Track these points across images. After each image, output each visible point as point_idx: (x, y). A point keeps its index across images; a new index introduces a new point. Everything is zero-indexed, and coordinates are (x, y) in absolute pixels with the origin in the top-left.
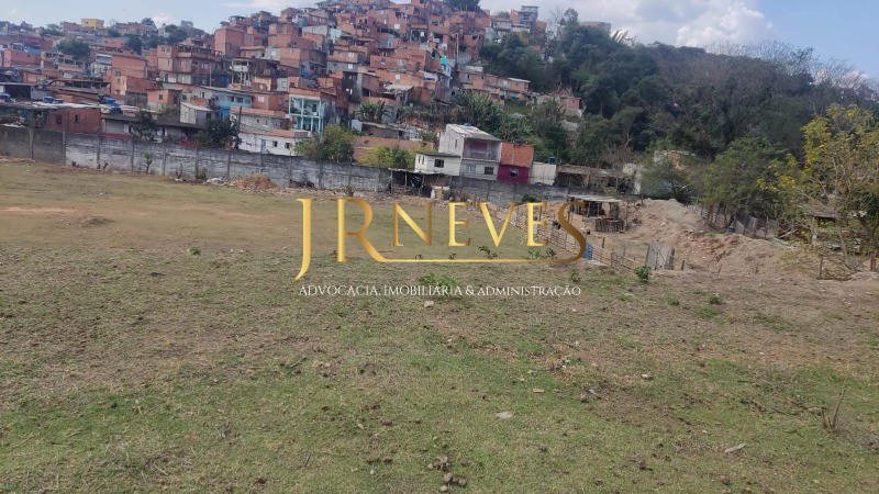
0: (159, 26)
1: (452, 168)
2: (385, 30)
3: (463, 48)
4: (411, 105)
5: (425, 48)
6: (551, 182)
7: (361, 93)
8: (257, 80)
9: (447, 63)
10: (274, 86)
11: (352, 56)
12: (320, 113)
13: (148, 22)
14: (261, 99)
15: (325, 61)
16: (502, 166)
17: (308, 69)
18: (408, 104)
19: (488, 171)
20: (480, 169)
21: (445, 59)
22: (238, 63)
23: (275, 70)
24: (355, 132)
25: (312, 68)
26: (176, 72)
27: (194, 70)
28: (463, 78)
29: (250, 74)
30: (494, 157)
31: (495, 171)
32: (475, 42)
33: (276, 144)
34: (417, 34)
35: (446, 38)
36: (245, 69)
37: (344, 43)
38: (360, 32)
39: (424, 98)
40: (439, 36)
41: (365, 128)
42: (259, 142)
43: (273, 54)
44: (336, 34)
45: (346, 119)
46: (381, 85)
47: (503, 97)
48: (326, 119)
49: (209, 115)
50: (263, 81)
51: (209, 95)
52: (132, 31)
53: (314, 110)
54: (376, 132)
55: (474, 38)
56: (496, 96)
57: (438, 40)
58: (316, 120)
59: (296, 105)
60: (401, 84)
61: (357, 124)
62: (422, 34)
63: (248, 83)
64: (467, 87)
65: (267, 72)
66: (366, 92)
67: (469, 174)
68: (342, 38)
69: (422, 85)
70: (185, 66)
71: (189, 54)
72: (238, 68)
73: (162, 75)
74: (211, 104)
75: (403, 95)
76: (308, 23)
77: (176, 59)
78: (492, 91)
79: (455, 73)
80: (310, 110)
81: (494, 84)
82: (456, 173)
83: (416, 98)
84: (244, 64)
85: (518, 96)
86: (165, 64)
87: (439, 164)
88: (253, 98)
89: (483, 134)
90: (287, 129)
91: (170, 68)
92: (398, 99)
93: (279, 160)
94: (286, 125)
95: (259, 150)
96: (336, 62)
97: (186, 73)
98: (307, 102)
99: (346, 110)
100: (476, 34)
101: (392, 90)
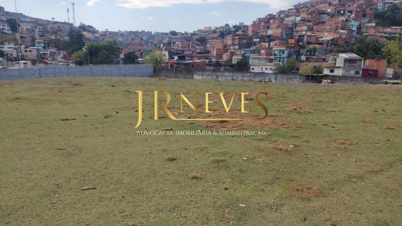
0: (231, 26)
1: (338, 72)
2: (323, 13)
3: (364, 16)
4: (333, 46)
5: (342, 18)
7: (306, 44)
8: (262, 44)
9: (354, 25)
10: (269, 45)
11: (305, 28)
12: (286, 55)
13: (227, 25)
14: (263, 51)
15: (292, 32)
16: (364, 70)
17: (285, 36)
18: (331, 46)
19: (357, 73)
20: (352, 72)
21: (353, 23)
22: (256, 38)
23: (270, 38)
24: (303, 62)
25: (286, 35)
26: (233, 45)
27: (239, 43)
28: (364, 30)
29: (260, 42)
30: (360, 66)
31: (361, 73)
32: (371, 12)
33: (267, 69)
34: (339, 12)
35: (354, 12)
36: (258, 40)
37: (302, 22)
38: (310, 16)
39: (340, 42)
40: (351, 12)
41: (307, 59)
42: (260, 69)
43: (270, 32)
44: (298, 19)
45: (299, 54)
46: (317, 39)
47: (386, 37)
48: (289, 57)
49: (242, 59)
50: (265, 44)
51: (242, 52)
52: (221, 30)
53: (283, 53)
54: (312, 60)
55: (371, 10)
56: (382, 37)
57: (350, 14)
58: (284, 58)
59: (276, 52)
60: (327, 37)
61: (303, 58)
62: (342, 12)
63: (259, 45)
64: (365, 34)
65: (267, 40)
66: (309, 43)
67: (347, 74)
68: (301, 20)
69: (338, 36)
70: (236, 42)
71: (238, 37)
72: (255, 40)
73: (229, 46)
74: (243, 56)
75: (328, 42)
76: (287, 16)
77: (233, 39)
78: (379, 34)
79: (359, 28)
80: (281, 54)
81: (382, 31)
82: (341, 75)
83: (335, 43)
84: (258, 38)
85: (397, 35)
86: (229, 42)
87: (332, 71)
88: (259, 51)
90: (272, 62)
91: (231, 43)
92: (325, 44)
94: (271, 61)
95: (260, 71)
96: (297, 31)
97: (237, 45)
98: (280, 51)
99: (299, 52)
100: (372, 7)
101: (322, 41)
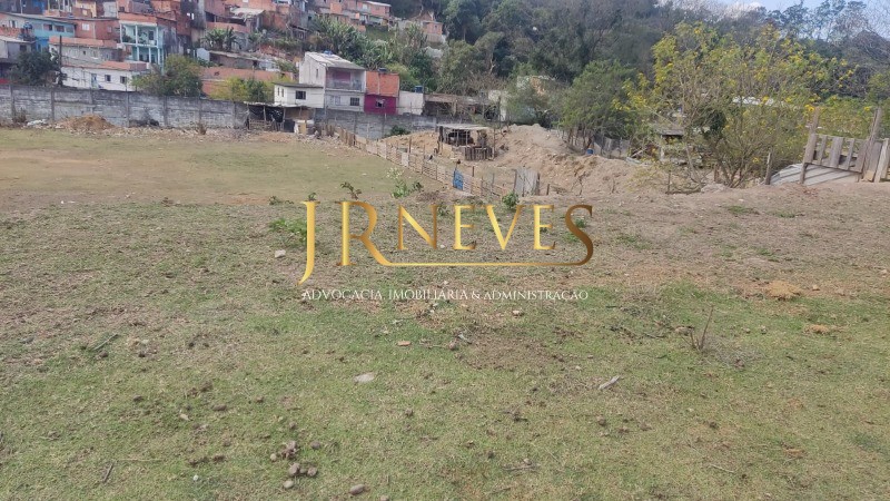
1: (315, 100)
4: (264, 31)
6: (419, 112)
7: (204, 18)
8: (78, 5)
10: (100, 12)
12: (158, 41)
14: (86, 27)
16: (368, 97)
18: (260, 30)
19: (354, 102)
20: (345, 101)
24: (202, 63)
28: (318, 1)
30: (359, 87)
31: (362, 102)
33: (108, 78)
39: (278, 24)
41: (213, 57)
42: (89, 77)
45: (190, 45)
46: (227, 9)
47: (363, 23)
48: (167, 48)
49: (23, 47)
50: (86, 6)
51: (20, 24)
53: (151, 38)
54: (226, 62)
56: (356, 21)
58: (154, 50)
59: (129, 33)
60: (250, 7)
61: (203, 54)
63: (68, 9)
64: (324, 11)
66: (211, 17)
67: (333, 106)
69: (274, 9)
74: (24, 33)
75: (253, 20)
78: (350, 15)
80: (145, 38)
81: (353, 8)
82: (320, 105)
83: (269, 24)
85: (380, 21)
87: (301, 95)
88: (76, 26)
89: (344, 63)
90: (120, 60)
92: (248, 24)
93: (113, 96)
94: (119, 56)
95: (88, 86)
98: (141, 29)
99: (189, 38)
101: (241, 15)
